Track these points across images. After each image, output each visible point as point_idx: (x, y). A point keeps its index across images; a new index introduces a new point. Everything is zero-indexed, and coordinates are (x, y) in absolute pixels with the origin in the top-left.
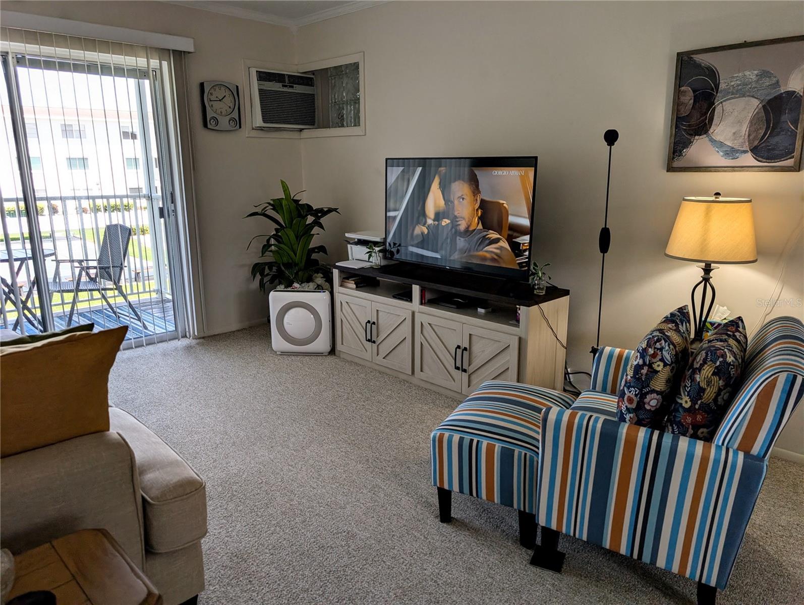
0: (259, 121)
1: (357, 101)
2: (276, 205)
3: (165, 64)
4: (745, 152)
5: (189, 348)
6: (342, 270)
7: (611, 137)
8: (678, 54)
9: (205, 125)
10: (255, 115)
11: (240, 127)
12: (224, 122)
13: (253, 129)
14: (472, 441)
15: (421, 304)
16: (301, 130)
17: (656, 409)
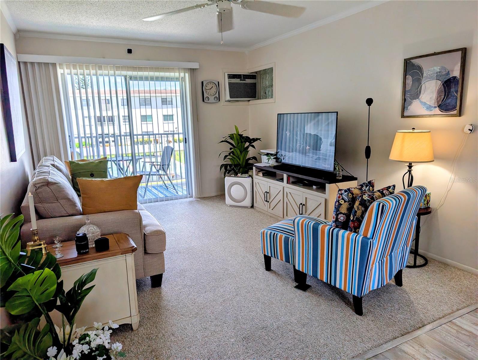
0: (228, 98)
1: (272, 86)
2: (231, 137)
3: (187, 75)
4: (435, 107)
6: (257, 168)
7: (369, 102)
8: (404, 59)
9: (203, 101)
10: (226, 94)
11: (219, 101)
12: (212, 99)
13: (225, 101)
14: (275, 233)
15: (288, 183)
16: (249, 101)
17: (344, 221)
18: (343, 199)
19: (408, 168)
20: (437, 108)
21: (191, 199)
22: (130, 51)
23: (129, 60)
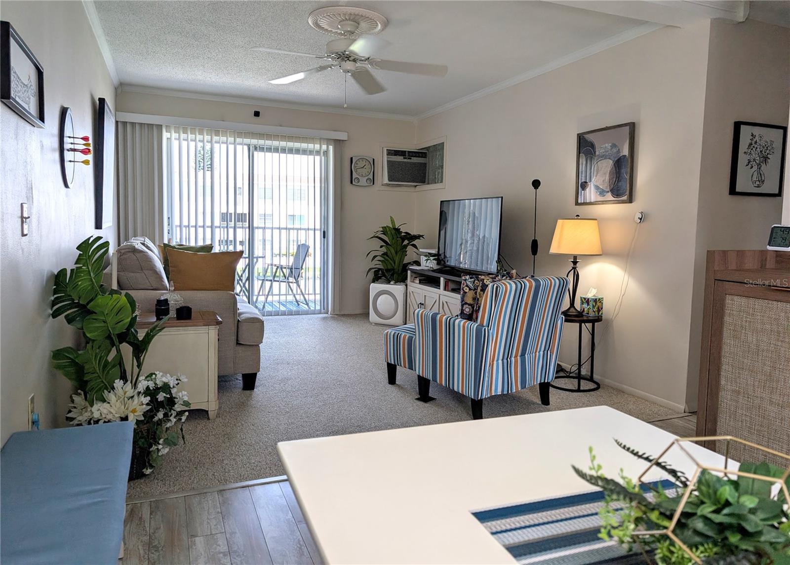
0: (386, 181)
1: (442, 167)
2: (385, 231)
3: (331, 148)
4: (608, 192)
5: (324, 318)
6: (413, 271)
7: (536, 184)
8: (578, 134)
9: (352, 183)
10: (383, 175)
11: (373, 184)
12: (363, 181)
13: (382, 185)
14: (399, 333)
15: (445, 289)
16: (416, 186)
17: (469, 314)
18: (467, 286)
19: (572, 265)
20: (610, 194)
21: (326, 315)
22: (257, 114)
23: (256, 125)
